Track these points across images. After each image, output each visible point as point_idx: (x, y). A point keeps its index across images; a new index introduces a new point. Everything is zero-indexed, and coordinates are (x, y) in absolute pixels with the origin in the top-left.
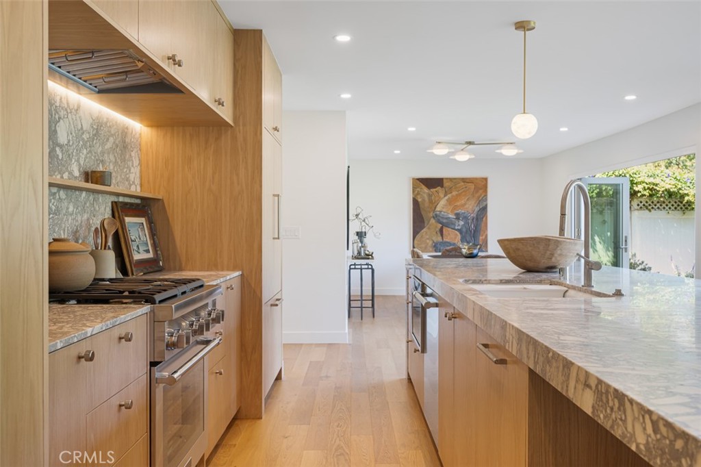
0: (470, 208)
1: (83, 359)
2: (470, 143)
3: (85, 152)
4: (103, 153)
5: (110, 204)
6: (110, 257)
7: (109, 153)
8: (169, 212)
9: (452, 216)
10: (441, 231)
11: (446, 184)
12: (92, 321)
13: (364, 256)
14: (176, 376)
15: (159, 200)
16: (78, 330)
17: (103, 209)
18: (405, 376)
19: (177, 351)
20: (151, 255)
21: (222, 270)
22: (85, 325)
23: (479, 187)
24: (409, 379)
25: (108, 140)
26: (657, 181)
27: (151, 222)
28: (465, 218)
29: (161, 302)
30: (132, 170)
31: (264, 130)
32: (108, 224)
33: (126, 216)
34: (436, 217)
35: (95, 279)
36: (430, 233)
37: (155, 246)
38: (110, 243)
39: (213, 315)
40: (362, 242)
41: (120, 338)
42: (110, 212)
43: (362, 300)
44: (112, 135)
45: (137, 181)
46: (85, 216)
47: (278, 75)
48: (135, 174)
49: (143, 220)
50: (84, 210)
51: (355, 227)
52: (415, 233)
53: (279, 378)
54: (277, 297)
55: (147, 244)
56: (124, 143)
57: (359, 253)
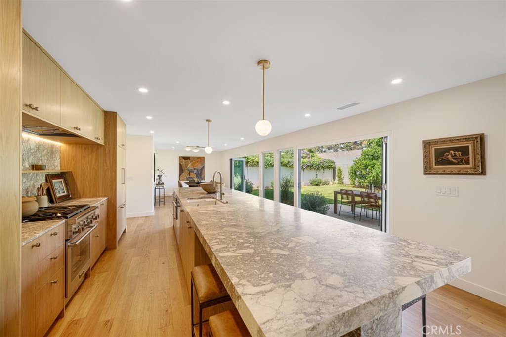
0: (199, 166)
1: (35, 247)
2: (198, 147)
3: (32, 157)
4: (41, 156)
5: (45, 176)
6: (46, 198)
7: (44, 156)
8: (75, 177)
9: (193, 169)
10: (189, 173)
11: (191, 158)
12: (38, 231)
13: (160, 184)
14: (77, 243)
15: (69, 172)
16: (32, 236)
17: (41, 178)
18: (172, 226)
19: (77, 234)
20: (66, 193)
21: (99, 197)
22: (35, 233)
23: (202, 160)
24: (174, 227)
25: (44, 151)
26: (254, 158)
27: (65, 181)
28: (197, 170)
29: (70, 218)
30: (56, 161)
31: (117, 147)
32: (44, 185)
33: (53, 179)
34: (187, 169)
35: (39, 208)
36: (185, 175)
37: (67, 190)
38: (45, 192)
39: (94, 217)
40: (160, 179)
41: (52, 235)
42: (45, 179)
43: (160, 199)
44: (46, 149)
45: (59, 165)
46: (32, 182)
47: (124, 125)
48: (57, 162)
49: (62, 180)
50: (31, 180)
51: (157, 174)
52: (180, 175)
53: (124, 232)
54: (124, 204)
55: (64, 189)
56: (52, 151)
57: (159, 183)
